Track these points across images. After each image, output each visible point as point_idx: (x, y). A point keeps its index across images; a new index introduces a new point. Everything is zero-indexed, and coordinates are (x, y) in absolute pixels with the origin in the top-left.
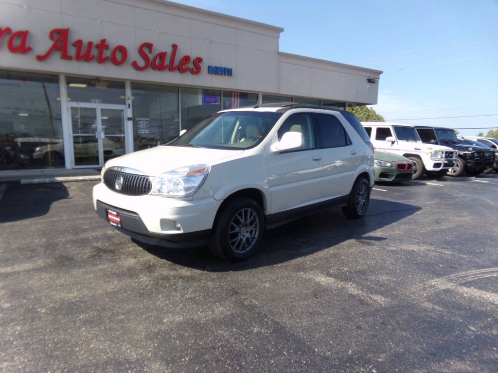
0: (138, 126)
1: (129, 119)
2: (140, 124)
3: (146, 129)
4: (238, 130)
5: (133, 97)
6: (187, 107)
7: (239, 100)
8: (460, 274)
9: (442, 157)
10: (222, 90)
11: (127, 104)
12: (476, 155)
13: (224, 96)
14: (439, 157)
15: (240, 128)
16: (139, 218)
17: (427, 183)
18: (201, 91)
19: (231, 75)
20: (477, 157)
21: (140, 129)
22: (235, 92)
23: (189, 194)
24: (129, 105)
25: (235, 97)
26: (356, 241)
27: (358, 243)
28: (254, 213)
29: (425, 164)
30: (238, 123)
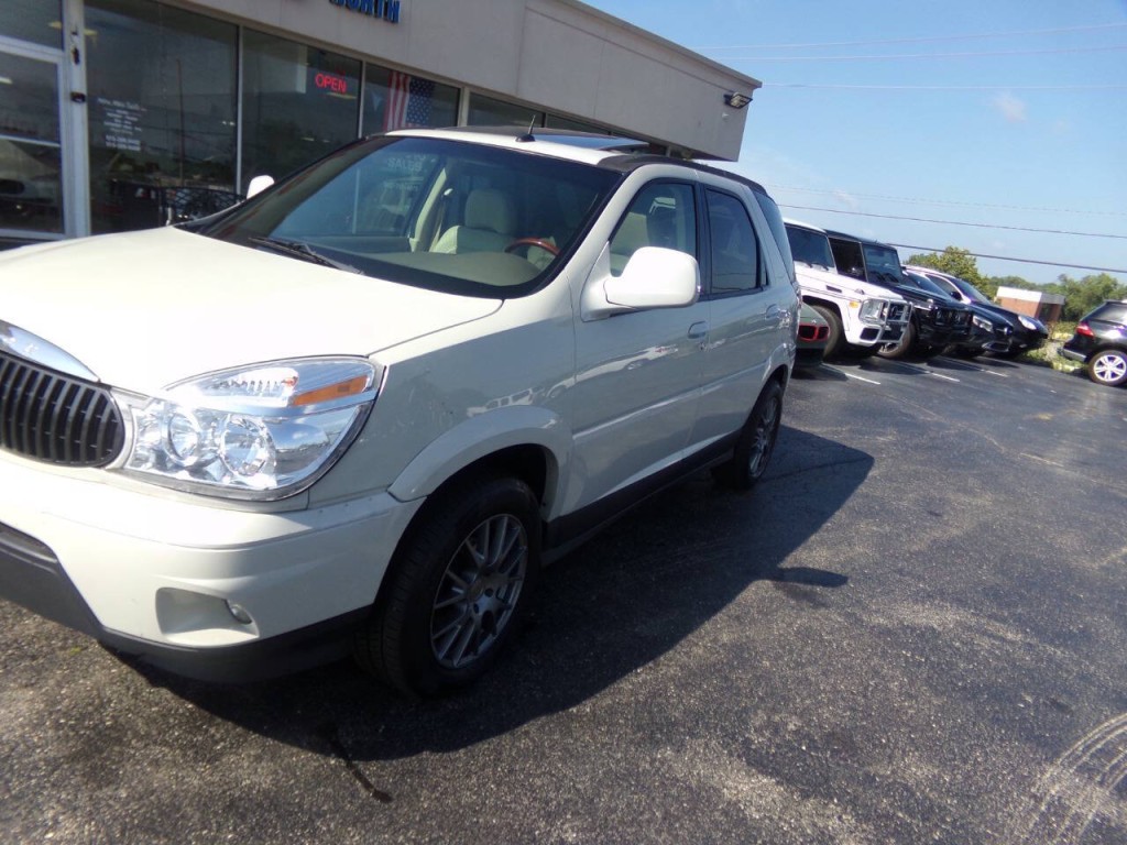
0: (107, 124)
1: (76, 97)
2: (112, 120)
3: (134, 138)
4: (441, 199)
5: (90, 32)
6: (256, 91)
7: (408, 95)
8: (1090, 735)
9: (882, 316)
10: (364, 60)
11: (69, 48)
12: (939, 316)
13: (368, 79)
14: (876, 315)
15: (447, 192)
16: (58, 567)
17: (847, 374)
18: (303, 52)
19: (395, 20)
20: (940, 320)
21: (112, 134)
22: (399, 73)
23: (295, 486)
24: (76, 53)
25: (397, 88)
26: (778, 588)
27: (780, 594)
28: (518, 529)
29: (846, 328)
30: (442, 178)
